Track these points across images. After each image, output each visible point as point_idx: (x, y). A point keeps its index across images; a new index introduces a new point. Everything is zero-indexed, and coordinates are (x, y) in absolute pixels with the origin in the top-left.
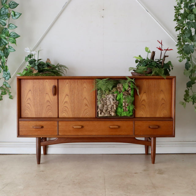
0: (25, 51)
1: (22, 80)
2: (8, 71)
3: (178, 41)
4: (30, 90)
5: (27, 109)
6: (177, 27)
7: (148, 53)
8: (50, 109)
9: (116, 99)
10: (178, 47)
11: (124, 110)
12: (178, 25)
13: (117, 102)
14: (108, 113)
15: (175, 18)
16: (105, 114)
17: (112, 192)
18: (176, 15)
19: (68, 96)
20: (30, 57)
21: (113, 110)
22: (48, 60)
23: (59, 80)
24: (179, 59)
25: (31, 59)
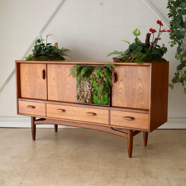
1: (21, 64)
3: (171, 27)
4: (27, 73)
5: (25, 90)
6: (169, 14)
8: (41, 91)
9: (92, 86)
10: (170, 33)
11: (99, 98)
12: (171, 12)
13: (93, 89)
14: (84, 99)
15: (168, 6)
16: (81, 100)
17: (104, 166)
18: (169, 2)
19: (54, 80)
21: (89, 97)
23: (47, 64)
24: (171, 44)
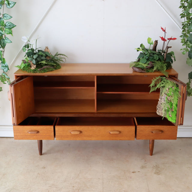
0: (23, 40)
2: (6, 63)
3: (183, 29)
6: (182, 14)
7: (150, 45)
10: (182, 38)
15: (181, 5)
18: (181, 1)
20: (28, 47)
22: (47, 48)
24: (183, 52)
25: (29, 49)
